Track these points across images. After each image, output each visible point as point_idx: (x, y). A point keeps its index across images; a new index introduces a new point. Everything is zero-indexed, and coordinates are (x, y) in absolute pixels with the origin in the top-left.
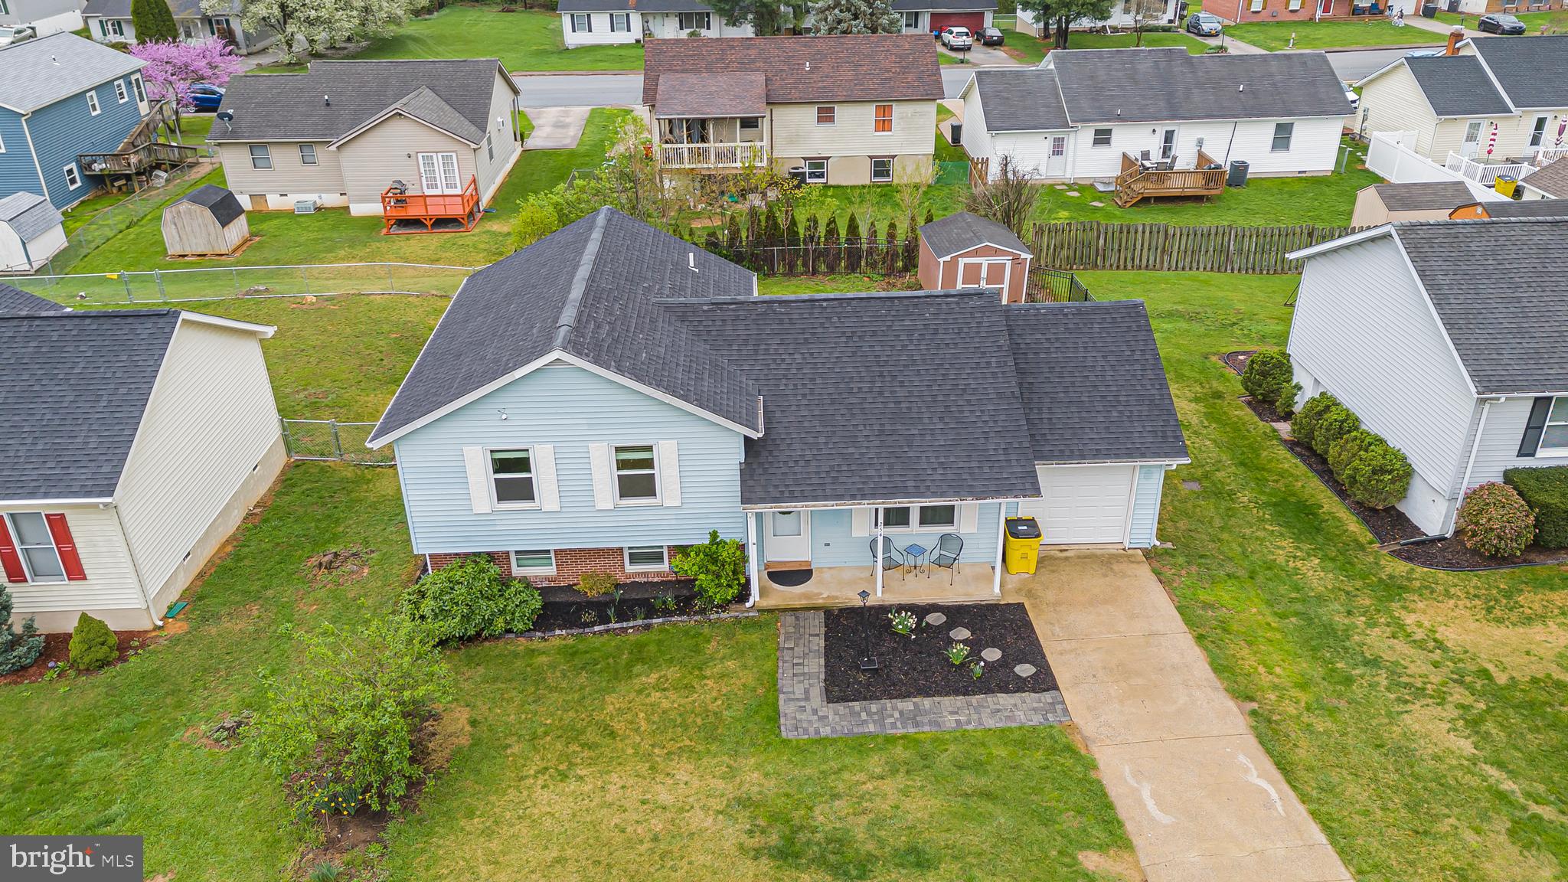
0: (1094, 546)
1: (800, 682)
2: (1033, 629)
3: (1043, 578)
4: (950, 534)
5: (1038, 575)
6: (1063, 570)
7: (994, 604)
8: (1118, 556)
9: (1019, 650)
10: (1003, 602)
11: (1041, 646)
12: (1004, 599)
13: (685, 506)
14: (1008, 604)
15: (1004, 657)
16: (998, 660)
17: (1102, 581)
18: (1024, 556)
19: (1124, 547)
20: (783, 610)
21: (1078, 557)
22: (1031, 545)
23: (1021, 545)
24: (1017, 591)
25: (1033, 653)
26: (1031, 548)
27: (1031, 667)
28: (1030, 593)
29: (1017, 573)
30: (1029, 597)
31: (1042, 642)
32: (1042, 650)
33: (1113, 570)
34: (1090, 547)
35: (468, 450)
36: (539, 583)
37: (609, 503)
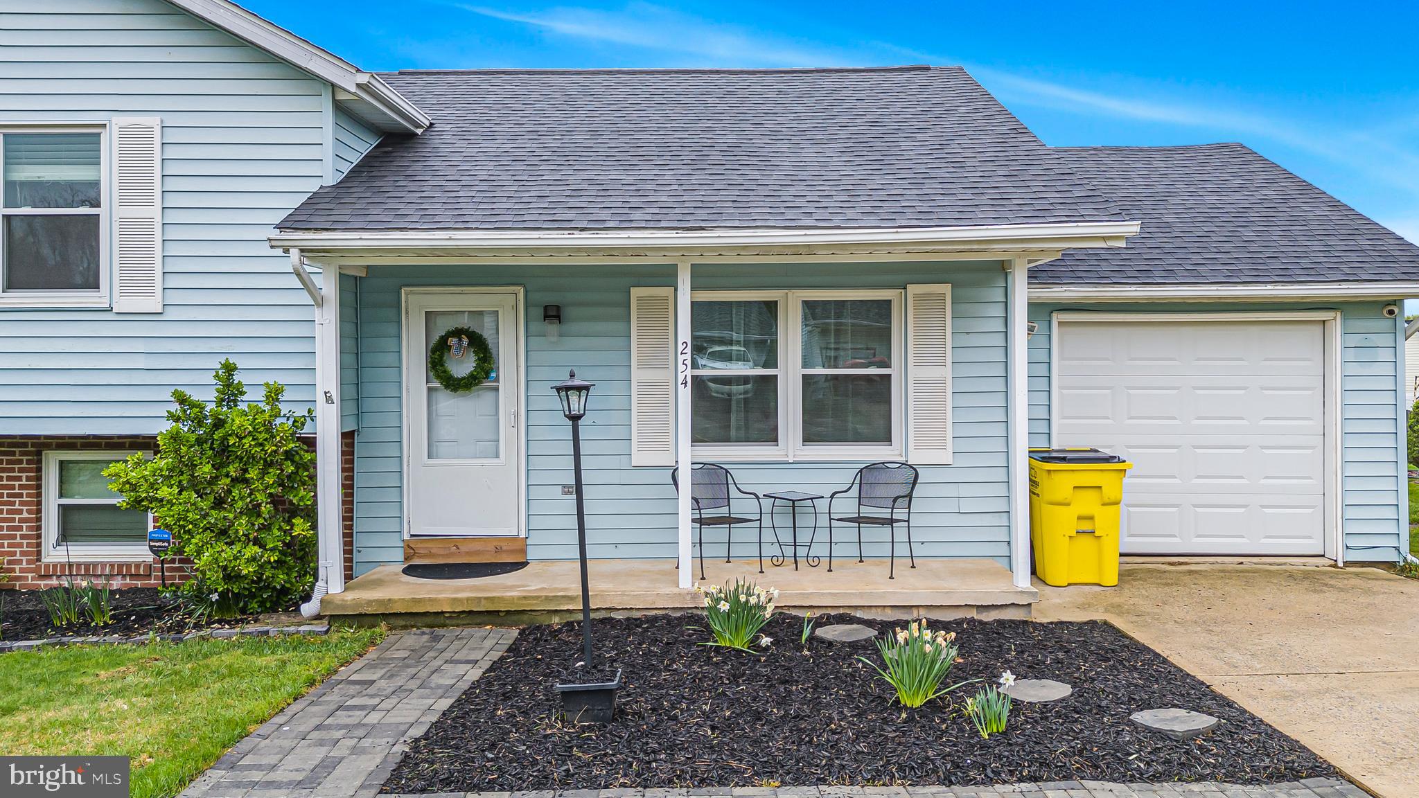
0: (1255, 560)
2: (1157, 655)
3: (1144, 592)
4: (883, 463)
5: (1129, 589)
6: (1195, 584)
7: (1019, 621)
8: (1325, 573)
9: (1129, 685)
10: (1045, 621)
11: (1202, 683)
12: (1045, 617)
13: (171, 314)
14: (1062, 623)
15: (1083, 696)
16: (1063, 700)
17: (1315, 597)
18: (1086, 526)
19: (1332, 562)
20: (404, 623)
21: (1223, 571)
22: (1100, 487)
23: (1074, 487)
24: (1082, 607)
25: (1182, 695)
26: (1102, 498)
27: (1192, 712)
28: (1118, 609)
29: (1069, 585)
30: (1120, 614)
31: (1201, 676)
32: (1212, 691)
33: (1332, 586)
34: (1243, 561)
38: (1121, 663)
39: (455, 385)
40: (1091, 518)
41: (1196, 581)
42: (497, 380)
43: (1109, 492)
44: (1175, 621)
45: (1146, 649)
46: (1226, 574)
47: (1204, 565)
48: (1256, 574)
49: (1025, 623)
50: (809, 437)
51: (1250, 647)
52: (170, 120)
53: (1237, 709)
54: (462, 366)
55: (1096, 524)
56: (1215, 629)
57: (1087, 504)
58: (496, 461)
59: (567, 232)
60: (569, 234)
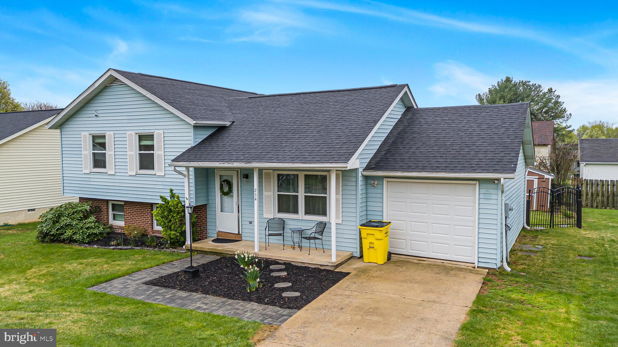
0: (449, 262)
1: (148, 274)
3: (385, 267)
13: (166, 176)
18: (372, 246)
19: (474, 266)
22: (374, 234)
23: (367, 234)
25: (314, 291)
26: (375, 238)
28: (363, 270)
29: (369, 262)
30: (360, 272)
31: (332, 288)
34: (443, 262)
35: (83, 134)
36: (117, 230)
37: (134, 171)
40: (373, 243)
42: (232, 193)
43: (378, 236)
50: (307, 212)
52: (165, 131)
54: (226, 189)
55: (375, 245)
57: (371, 239)
58: (233, 214)
59: (223, 163)
60: (224, 163)
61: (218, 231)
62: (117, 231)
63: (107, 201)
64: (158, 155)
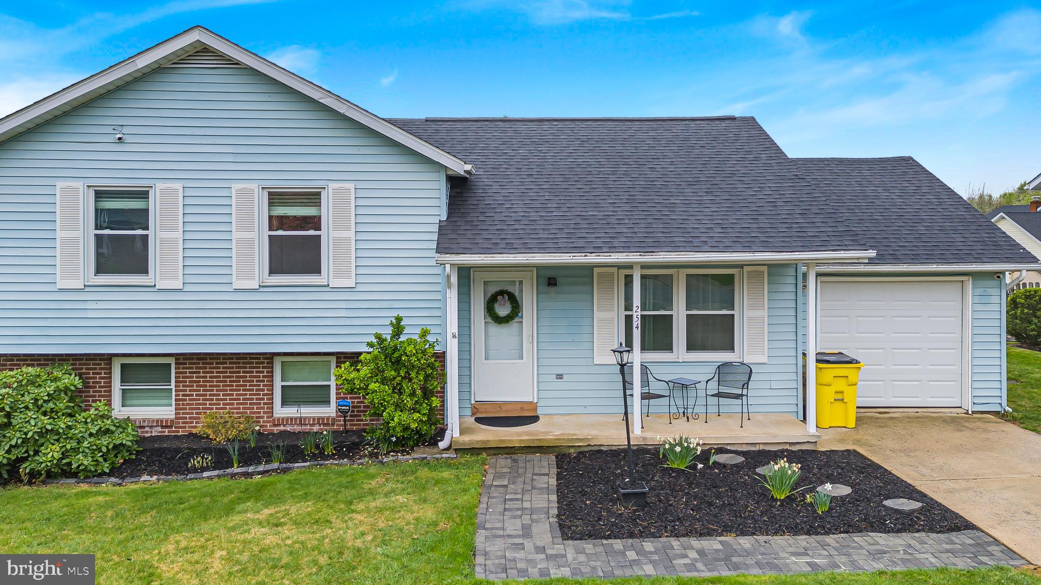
0: (924, 410)
1: (514, 517)
2: (886, 470)
3: (870, 432)
4: (731, 363)
5: (861, 429)
6: (895, 426)
7: (811, 450)
8: (962, 418)
9: (877, 486)
10: (824, 450)
11: (911, 485)
12: (823, 447)
13: (360, 288)
14: (833, 451)
15: (857, 492)
16: (848, 495)
17: (959, 434)
18: (839, 396)
19: (966, 411)
20: (494, 452)
21: (908, 418)
22: (847, 376)
23: (834, 377)
24: (841, 441)
25: (902, 491)
26: (848, 382)
27: (910, 500)
28: (857, 442)
29: (830, 427)
30: (861, 446)
31: (909, 481)
32: (916, 489)
33: (967, 427)
34: (918, 411)
35: (62, 186)
36: (147, 429)
37: (253, 279)
38: (870, 475)
39: (500, 320)
40: (842, 392)
41: (895, 425)
42: (522, 317)
43: (852, 379)
44: (890, 450)
45: (880, 467)
46: (911, 419)
47: (896, 414)
48: (926, 420)
49: (814, 451)
50: (692, 346)
51: (930, 465)
52: (360, 185)
53: (928, 498)
54: (503, 310)
55: (845, 395)
56: (911, 454)
57: (840, 385)
58: (521, 361)
59: (584, 254)
60: (585, 256)
61: (476, 401)
62: (147, 432)
63: (108, 358)
64: (339, 242)
